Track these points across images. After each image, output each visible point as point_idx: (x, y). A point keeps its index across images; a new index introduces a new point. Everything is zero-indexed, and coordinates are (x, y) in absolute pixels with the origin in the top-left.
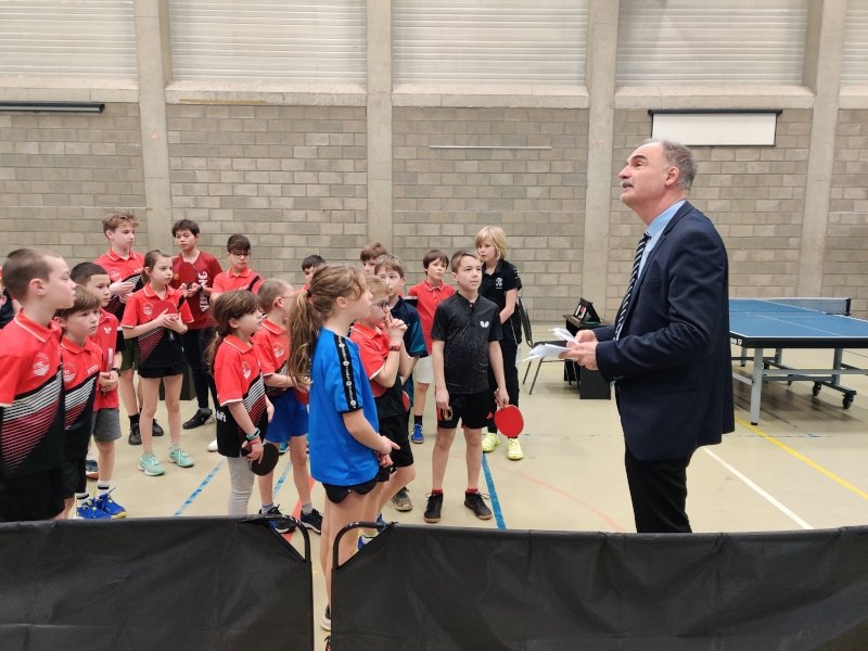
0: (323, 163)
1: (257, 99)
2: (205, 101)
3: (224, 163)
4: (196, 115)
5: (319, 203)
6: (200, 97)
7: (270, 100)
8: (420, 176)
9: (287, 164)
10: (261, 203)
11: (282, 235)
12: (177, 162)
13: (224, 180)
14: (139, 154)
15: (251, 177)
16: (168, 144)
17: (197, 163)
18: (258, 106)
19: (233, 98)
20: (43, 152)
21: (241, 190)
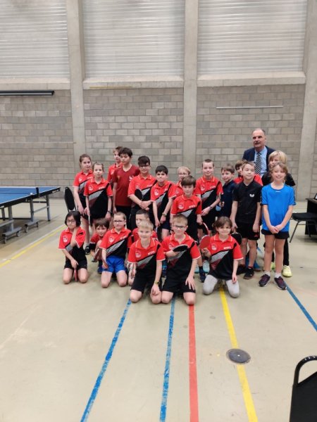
1: (128, 85)
5: (158, 138)
6: (99, 86)
7: (134, 86)
8: (211, 123)
9: (142, 119)
13: (111, 128)
16: (84, 110)
20: (25, 116)
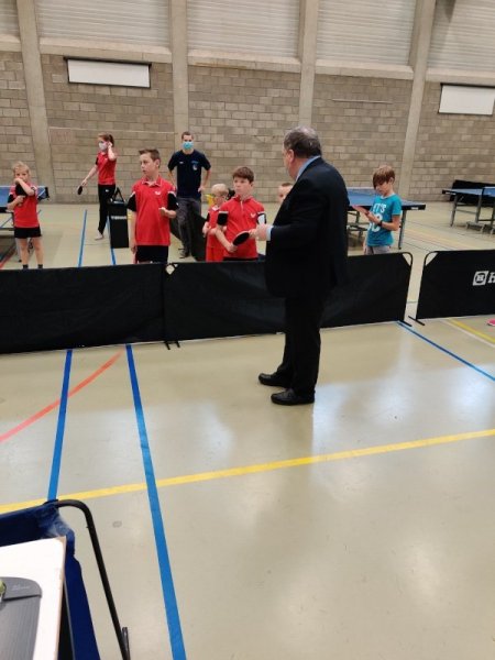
0: (275, 108)
2: (211, 64)
3: (220, 105)
4: (205, 74)
10: (240, 131)
11: (251, 151)
12: (193, 104)
14: (171, 98)
15: (235, 115)
17: (205, 105)
18: (241, 70)
21: (230, 123)
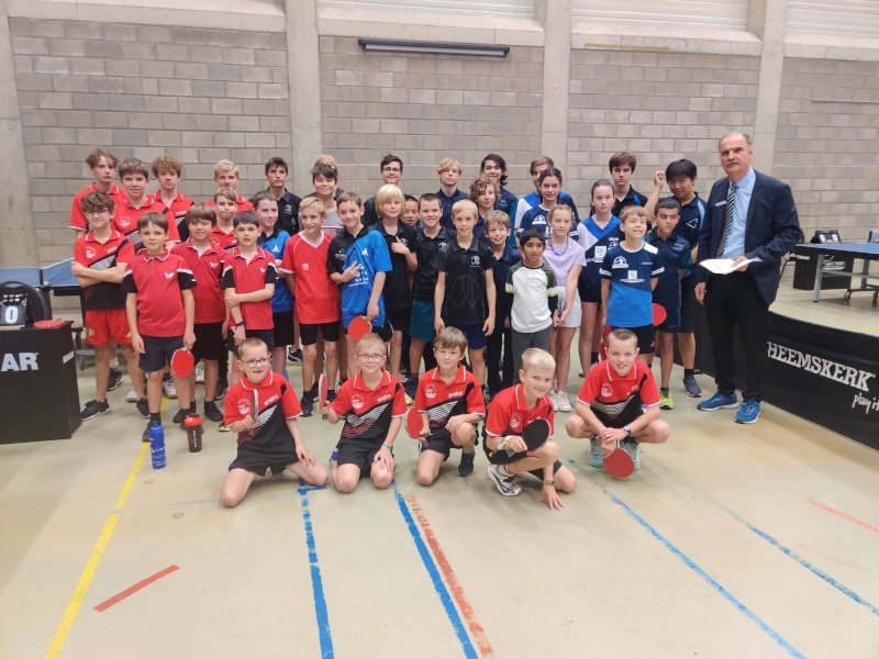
0: (716, 116)
1: (661, 44)
2: (610, 46)
3: (621, 116)
4: (599, 62)
5: (707, 158)
6: (605, 42)
7: (673, 47)
8: (800, 130)
9: (683, 117)
10: (653, 159)
12: (575, 114)
13: (620, 134)
14: (539, 105)
15: (646, 131)
16: (570, 94)
17: (597, 115)
18: (661, 53)
19: (637, 43)
20: (439, 102)
21: (635, 145)
